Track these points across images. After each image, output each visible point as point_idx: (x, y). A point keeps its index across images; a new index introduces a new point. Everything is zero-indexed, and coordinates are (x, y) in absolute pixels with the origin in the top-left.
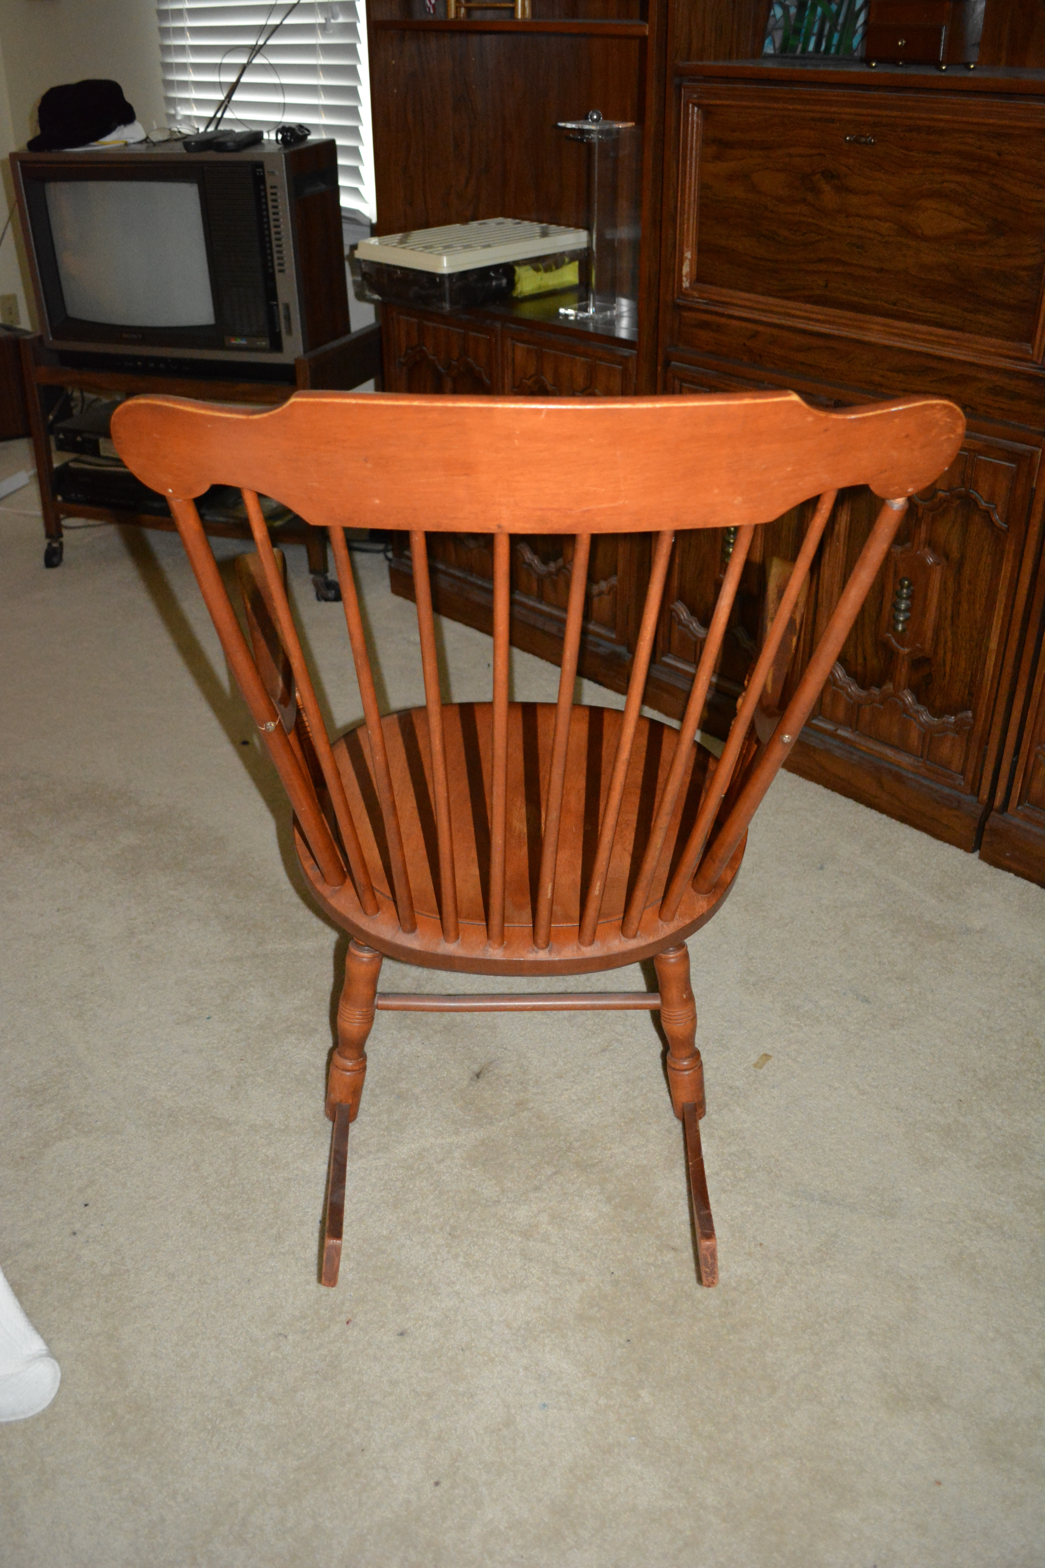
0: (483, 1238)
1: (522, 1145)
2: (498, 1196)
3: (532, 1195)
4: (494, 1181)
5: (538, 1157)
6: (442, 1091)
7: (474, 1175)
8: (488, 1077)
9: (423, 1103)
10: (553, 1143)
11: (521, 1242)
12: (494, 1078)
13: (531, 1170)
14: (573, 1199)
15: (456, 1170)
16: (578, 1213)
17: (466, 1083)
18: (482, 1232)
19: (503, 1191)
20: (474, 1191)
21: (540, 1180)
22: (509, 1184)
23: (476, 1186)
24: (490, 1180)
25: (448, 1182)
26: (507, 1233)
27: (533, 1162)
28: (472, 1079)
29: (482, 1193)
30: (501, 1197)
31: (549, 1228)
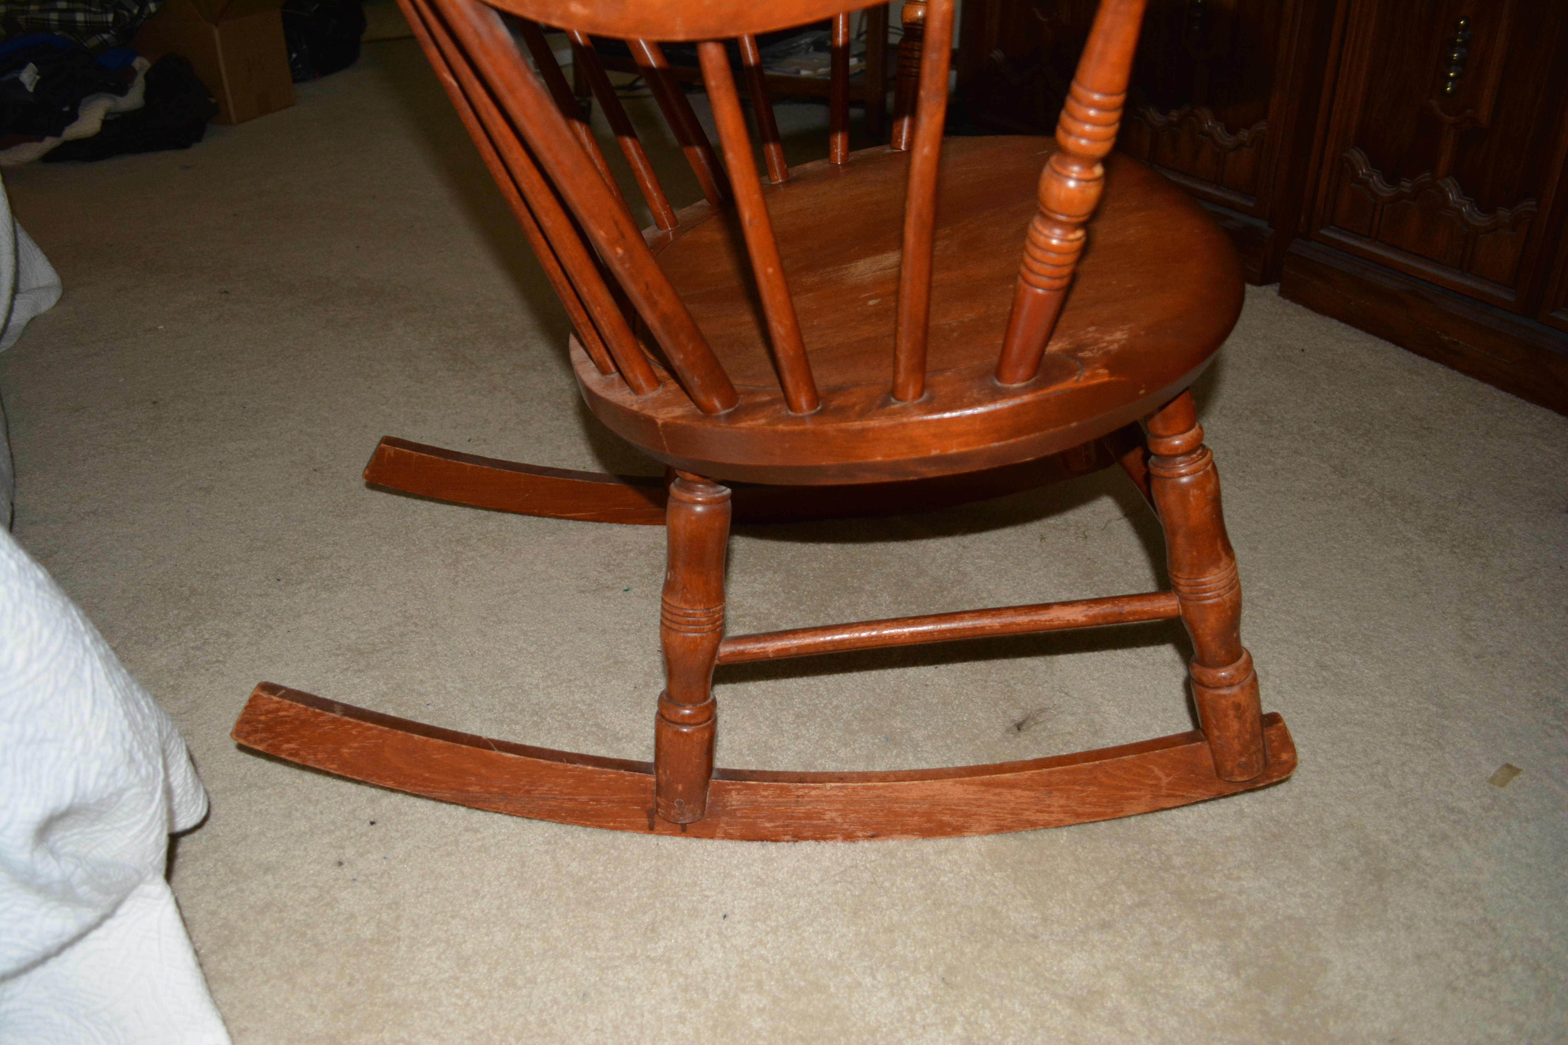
0: (1002, 998)
1: (1084, 848)
2: (1034, 927)
3: (1095, 936)
4: (1030, 900)
5: (1111, 872)
6: (958, 741)
7: (997, 884)
8: (1035, 731)
9: (926, 755)
10: (1138, 853)
11: (1069, 1018)
12: (1044, 734)
13: (1097, 892)
14: (1169, 956)
15: (966, 870)
16: (1177, 982)
17: (997, 735)
18: (1001, 986)
19: (1045, 920)
20: (994, 912)
21: (1112, 912)
22: (1057, 910)
23: (998, 903)
24: (1024, 897)
25: (950, 887)
26: (1046, 998)
27: (1102, 880)
28: (1008, 730)
29: (1008, 917)
30: (1040, 929)
31: (1123, 1001)
